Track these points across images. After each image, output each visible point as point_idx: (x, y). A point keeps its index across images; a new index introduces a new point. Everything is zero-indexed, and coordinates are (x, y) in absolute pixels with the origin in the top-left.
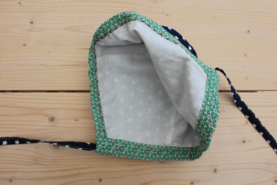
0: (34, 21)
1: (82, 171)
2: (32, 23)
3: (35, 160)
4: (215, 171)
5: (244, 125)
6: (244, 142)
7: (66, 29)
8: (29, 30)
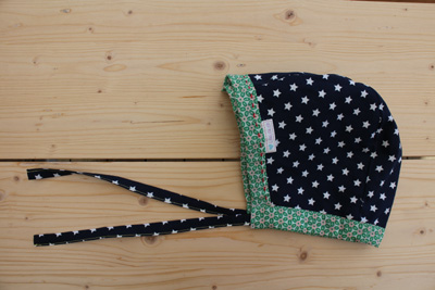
0: (112, 55)
1: (188, 275)
2: (109, 58)
3: (120, 259)
4: (379, 274)
5: (422, 208)
6: (422, 232)
7: (160, 66)
8: (105, 69)
